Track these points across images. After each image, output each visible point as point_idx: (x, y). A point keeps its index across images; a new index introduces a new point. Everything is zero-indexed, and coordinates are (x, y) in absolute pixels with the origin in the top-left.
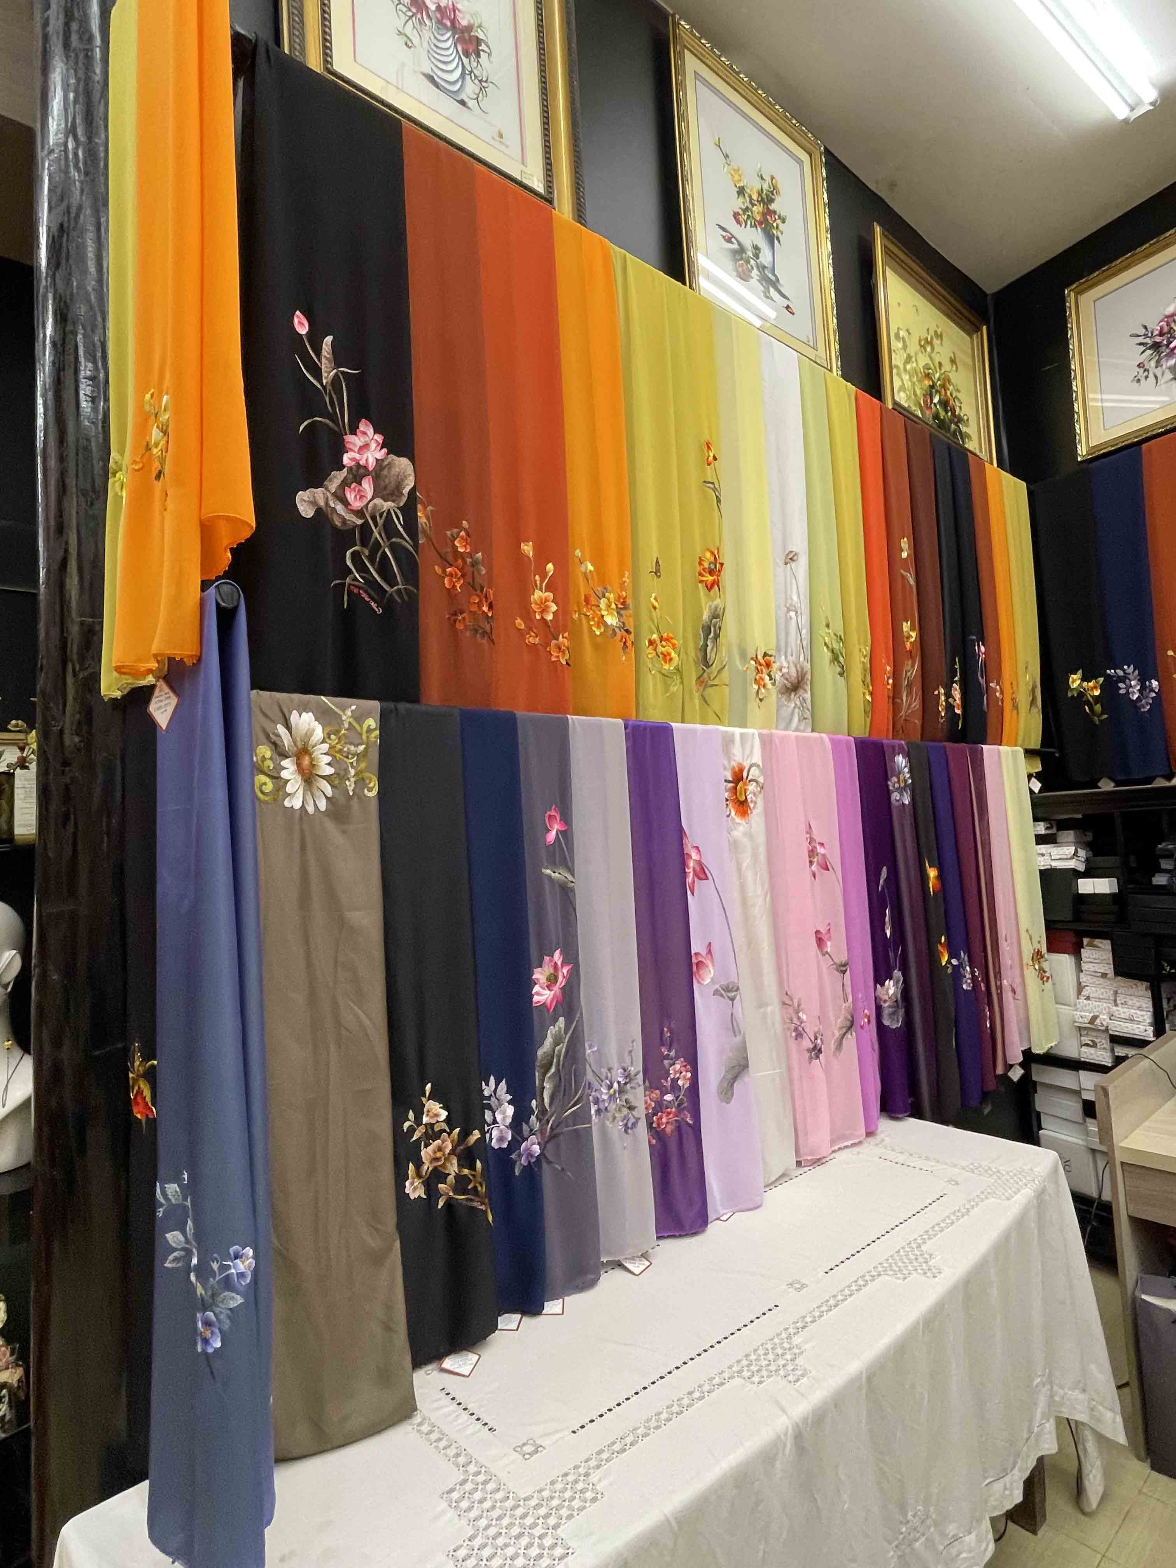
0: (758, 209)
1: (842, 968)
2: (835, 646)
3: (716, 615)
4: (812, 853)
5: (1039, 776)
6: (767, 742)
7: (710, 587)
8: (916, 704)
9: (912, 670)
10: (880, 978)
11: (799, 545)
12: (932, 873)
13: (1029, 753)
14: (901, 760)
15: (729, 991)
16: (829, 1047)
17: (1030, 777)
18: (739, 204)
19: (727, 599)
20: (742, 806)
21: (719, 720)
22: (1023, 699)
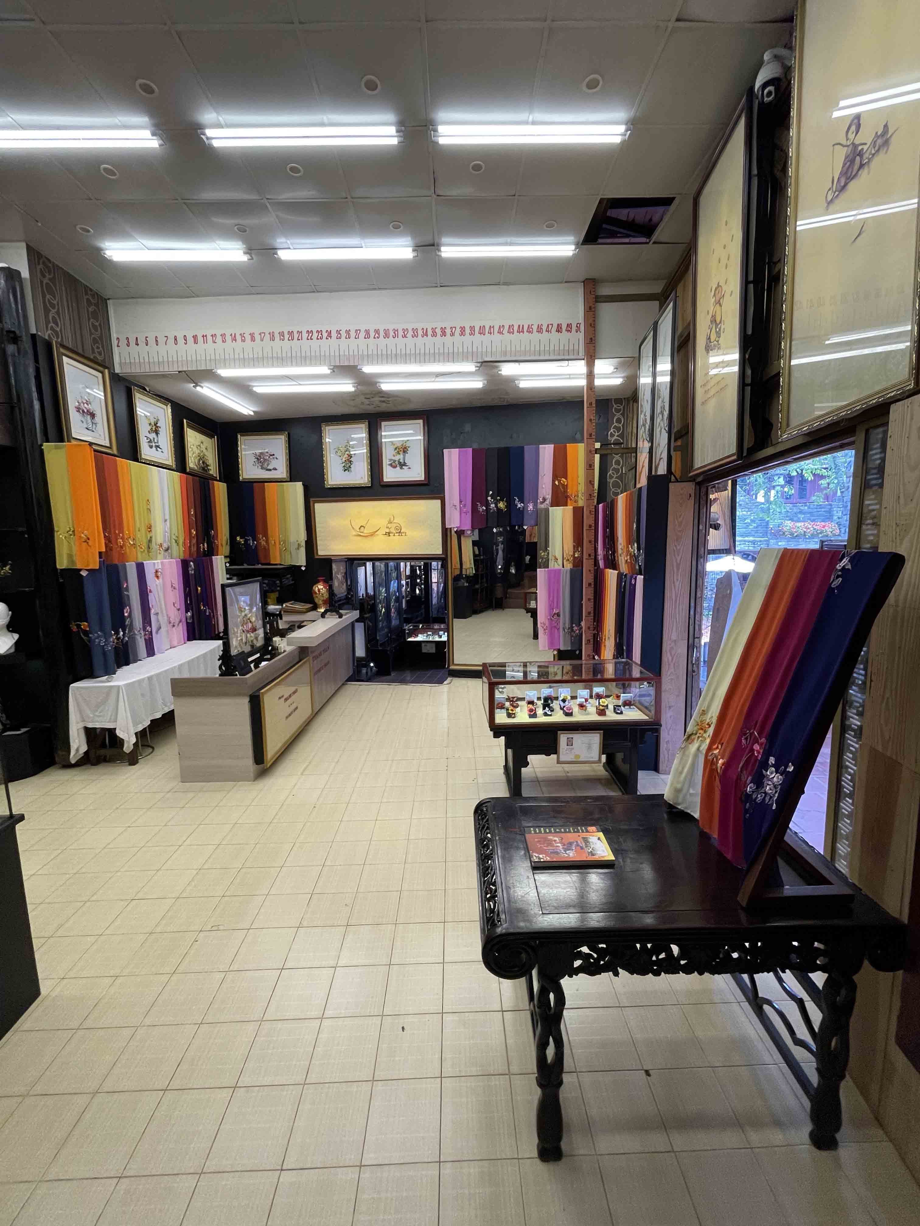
0: (154, 428)
1: (179, 610)
2: (176, 539)
3: (151, 537)
4: (172, 586)
5: (228, 562)
6: (162, 563)
7: (149, 532)
8: (195, 549)
9: (194, 541)
10: (187, 612)
11: (167, 517)
12: (199, 589)
13: (226, 557)
14: (192, 563)
15: (157, 614)
16: (176, 625)
17: (226, 563)
18: (150, 427)
19: (153, 534)
20: (158, 577)
21: (152, 559)
22: (224, 543)
